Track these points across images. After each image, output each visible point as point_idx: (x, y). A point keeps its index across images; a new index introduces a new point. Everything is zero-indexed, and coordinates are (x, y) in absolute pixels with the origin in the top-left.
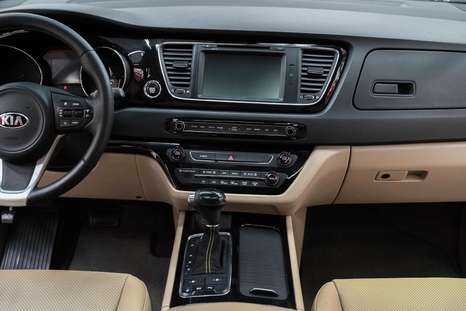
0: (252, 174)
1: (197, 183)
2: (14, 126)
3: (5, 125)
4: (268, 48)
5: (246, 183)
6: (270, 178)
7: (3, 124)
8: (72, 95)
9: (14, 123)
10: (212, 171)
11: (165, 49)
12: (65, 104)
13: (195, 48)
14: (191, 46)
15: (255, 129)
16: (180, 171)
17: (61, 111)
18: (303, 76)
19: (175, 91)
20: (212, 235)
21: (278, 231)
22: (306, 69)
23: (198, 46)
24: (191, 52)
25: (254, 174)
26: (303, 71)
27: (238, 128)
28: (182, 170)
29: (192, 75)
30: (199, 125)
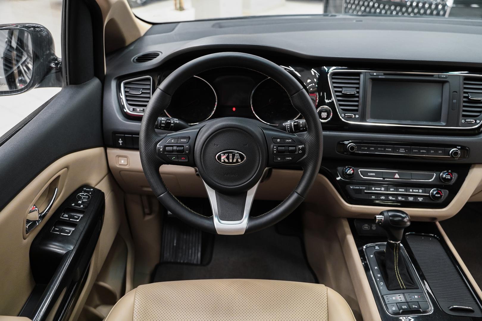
0: (417, 191)
1: (368, 198)
2: (233, 163)
3: (224, 162)
4: (432, 76)
5: (413, 198)
6: (436, 195)
7: (222, 161)
8: (280, 130)
9: (233, 160)
10: (381, 188)
11: (333, 77)
12: (278, 140)
13: (362, 76)
14: (358, 74)
15: (422, 151)
16: (351, 187)
17: (275, 147)
18: (464, 102)
19: (345, 115)
20: (396, 251)
21: (437, 239)
22: (467, 95)
23: (365, 74)
24: (359, 79)
25: (419, 191)
26: (465, 97)
27: (405, 150)
28: (353, 186)
29: (361, 101)
30: (369, 147)
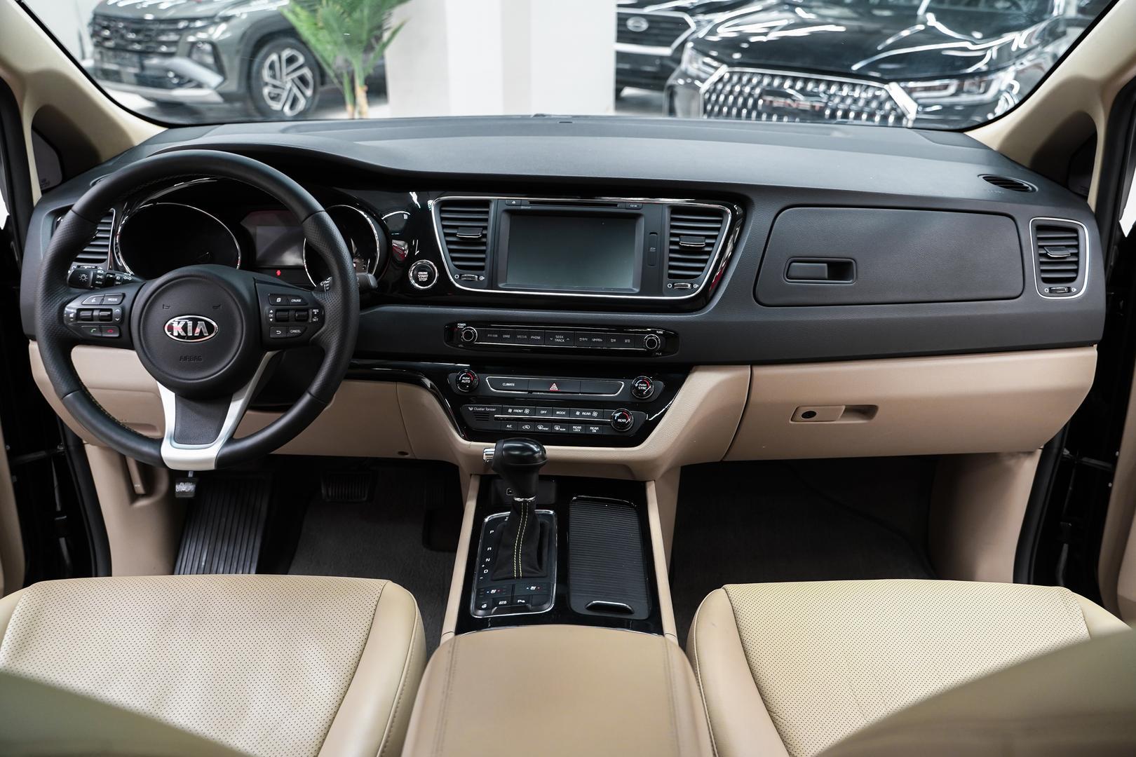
0: (589, 414)
1: (499, 429)
2: (193, 337)
3: (179, 336)
4: (614, 205)
5: (580, 427)
6: (619, 420)
7: (176, 334)
8: (287, 284)
9: (193, 332)
10: (524, 409)
11: (444, 209)
12: (279, 300)
13: (493, 206)
14: (486, 204)
15: (594, 340)
16: (471, 409)
17: (271, 311)
18: (672, 251)
19: (460, 278)
20: (525, 515)
21: (632, 507)
22: (677, 239)
23: (498, 203)
24: (487, 213)
25: (592, 413)
26: (672, 243)
27: (565, 338)
28: (474, 407)
29: (489, 250)
30: (501, 334)
